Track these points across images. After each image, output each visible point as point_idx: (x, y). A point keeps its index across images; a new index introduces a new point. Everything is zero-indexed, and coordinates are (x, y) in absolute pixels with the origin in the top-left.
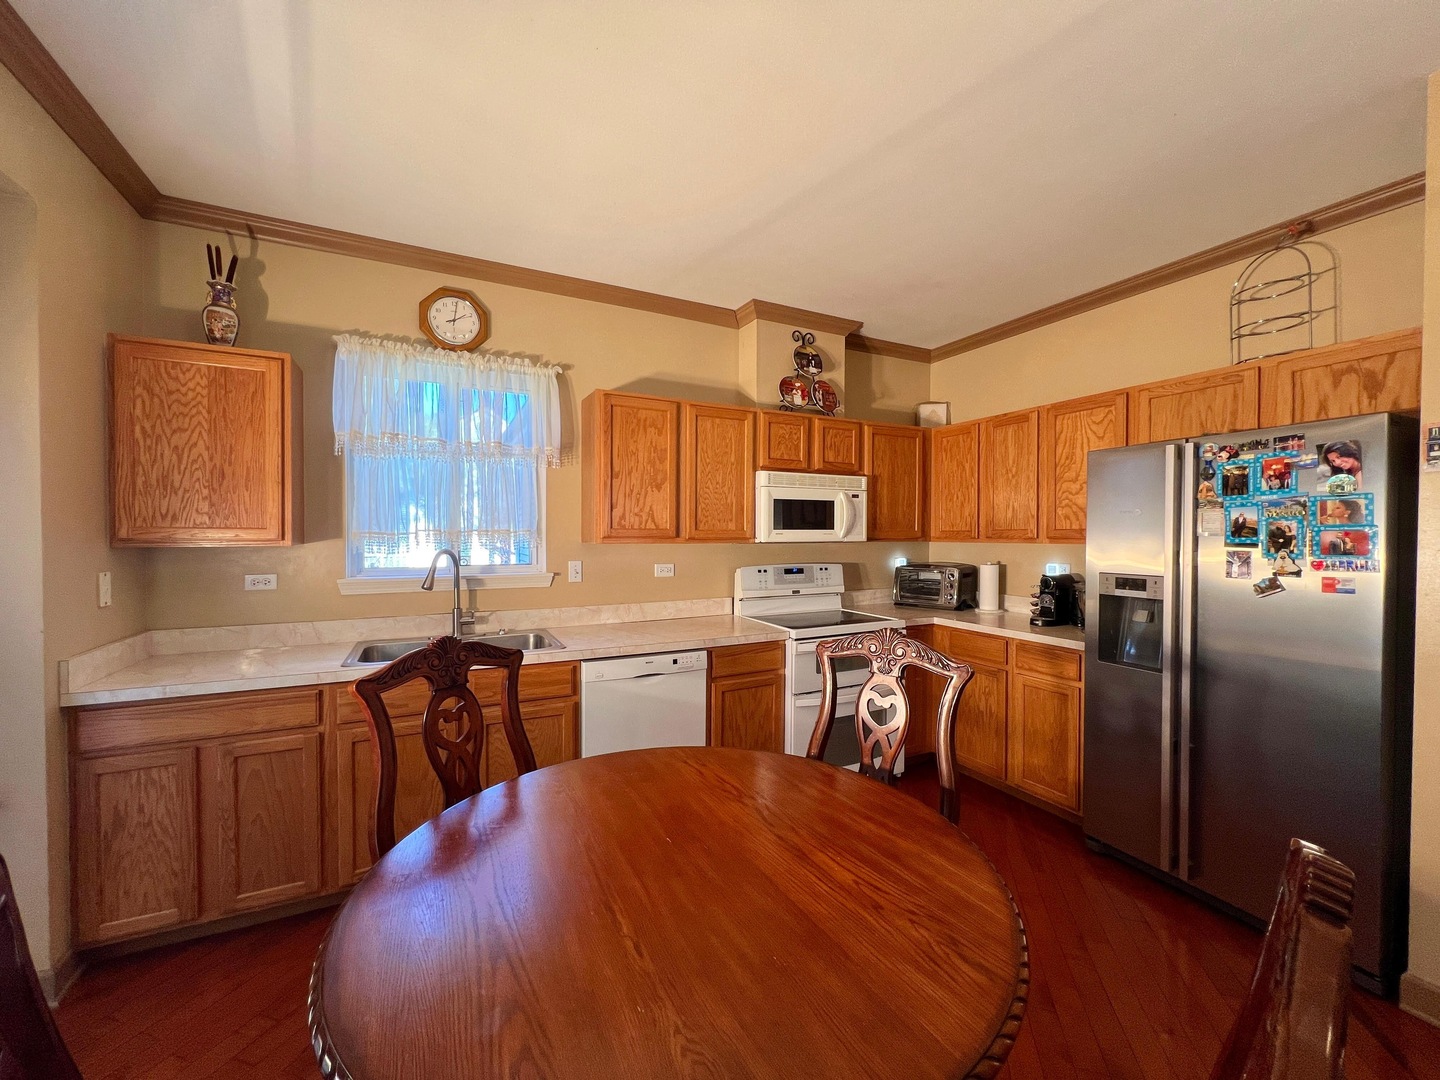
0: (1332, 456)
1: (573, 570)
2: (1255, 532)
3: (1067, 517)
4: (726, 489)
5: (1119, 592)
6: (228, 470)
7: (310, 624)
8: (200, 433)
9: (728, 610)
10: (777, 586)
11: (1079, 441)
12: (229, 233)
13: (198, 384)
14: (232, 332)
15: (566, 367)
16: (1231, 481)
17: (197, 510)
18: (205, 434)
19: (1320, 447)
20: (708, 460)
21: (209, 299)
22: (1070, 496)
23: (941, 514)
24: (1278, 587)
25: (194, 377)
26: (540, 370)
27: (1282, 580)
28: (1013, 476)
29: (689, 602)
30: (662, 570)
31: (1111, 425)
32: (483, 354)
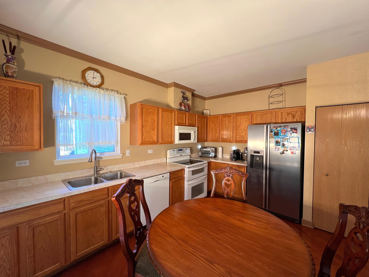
0: (293, 130)
1: (128, 153)
2: (280, 143)
3: (239, 138)
4: (169, 131)
5: (254, 154)
6: (18, 125)
7: (43, 176)
8: (6, 111)
9: (165, 161)
10: (177, 154)
11: (242, 122)
12: (7, 36)
13: (5, 93)
14: (16, 74)
15: (126, 95)
16: (276, 133)
17: (5, 140)
18: (8, 111)
19: (291, 128)
20: (165, 123)
21: (5, 60)
22: (240, 133)
23: (210, 136)
24: (284, 153)
25: (3, 90)
26: (119, 95)
27: (285, 152)
28: (227, 128)
29: (156, 160)
30: (150, 151)
31: (248, 119)
32: (103, 89)
